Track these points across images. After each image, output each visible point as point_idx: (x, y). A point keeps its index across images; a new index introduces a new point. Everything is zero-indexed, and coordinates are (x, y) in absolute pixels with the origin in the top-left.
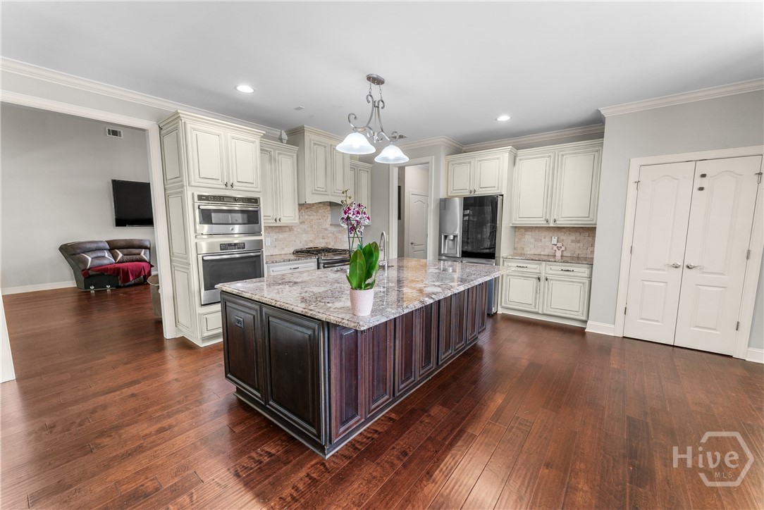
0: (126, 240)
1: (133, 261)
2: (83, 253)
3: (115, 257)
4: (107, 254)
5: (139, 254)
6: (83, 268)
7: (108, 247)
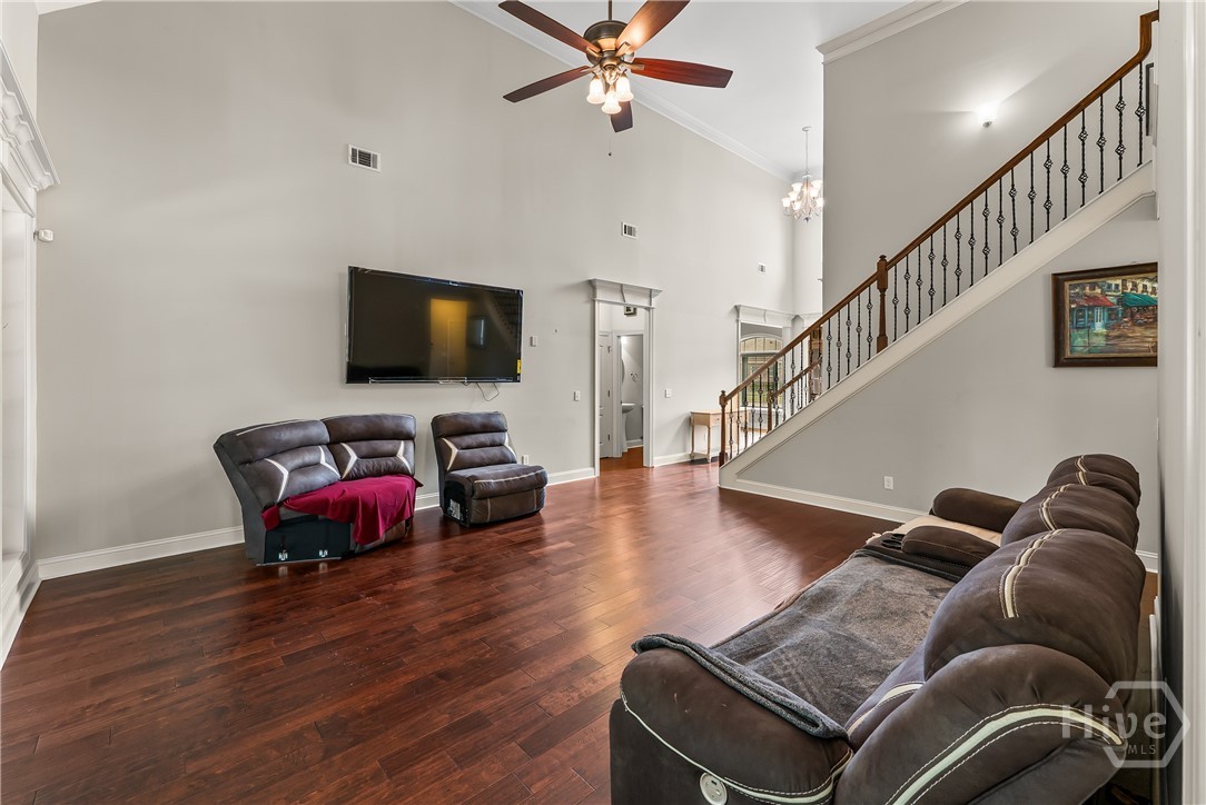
0: (366, 416)
1: (379, 474)
2: (273, 455)
3: (340, 463)
4: (323, 457)
5: (394, 454)
6: (266, 501)
7: (326, 437)
